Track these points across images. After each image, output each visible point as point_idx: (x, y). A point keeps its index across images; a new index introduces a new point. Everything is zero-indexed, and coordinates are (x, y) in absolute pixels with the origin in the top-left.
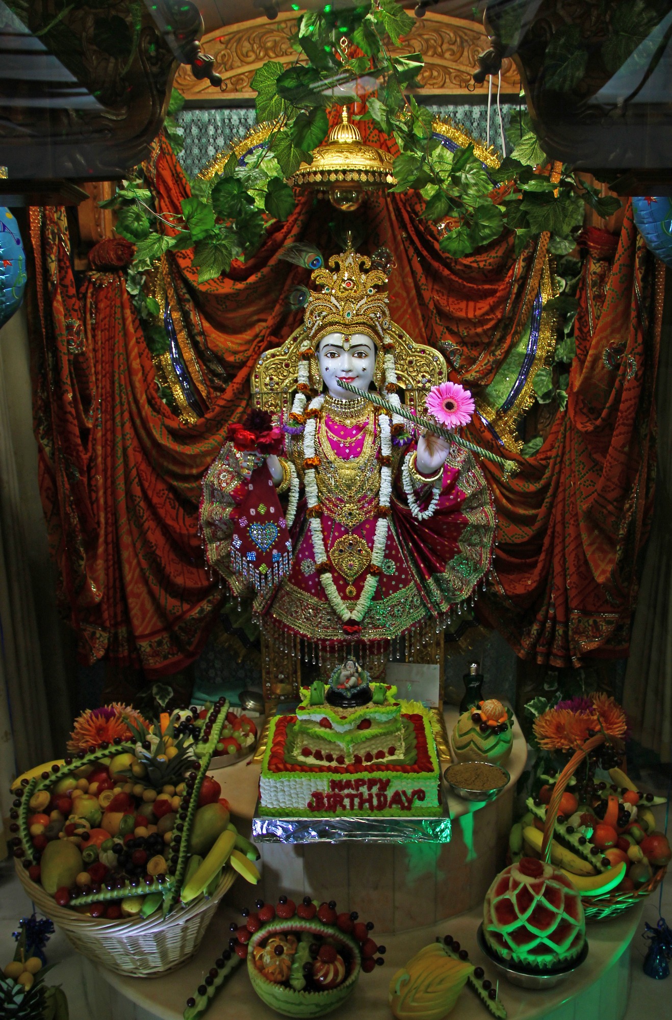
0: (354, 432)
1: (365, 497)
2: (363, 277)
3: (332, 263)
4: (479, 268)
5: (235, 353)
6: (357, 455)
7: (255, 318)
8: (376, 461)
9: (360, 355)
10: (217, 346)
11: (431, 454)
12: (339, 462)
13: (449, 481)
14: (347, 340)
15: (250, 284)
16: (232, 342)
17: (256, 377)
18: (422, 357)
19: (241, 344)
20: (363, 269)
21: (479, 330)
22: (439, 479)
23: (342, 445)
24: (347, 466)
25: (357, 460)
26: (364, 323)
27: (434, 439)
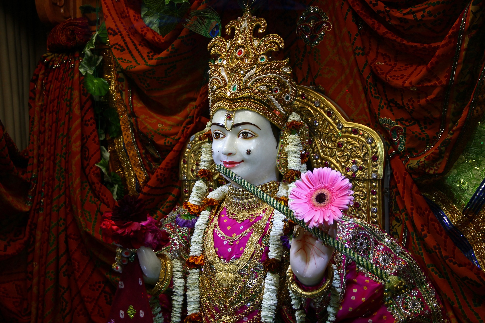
0: (242, 228)
1: (243, 307)
2: (256, 43)
3: (228, 30)
5: (165, 135)
6: (239, 254)
8: (261, 264)
9: (245, 135)
10: (146, 128)
11: (306, 260)
12: (219, 264)
14: (229, 118)
17: (185, 162)
18: (355, 139)
19: (173, 126)
21: (423, 101)
23: (225, 243)
24: (226, 267)
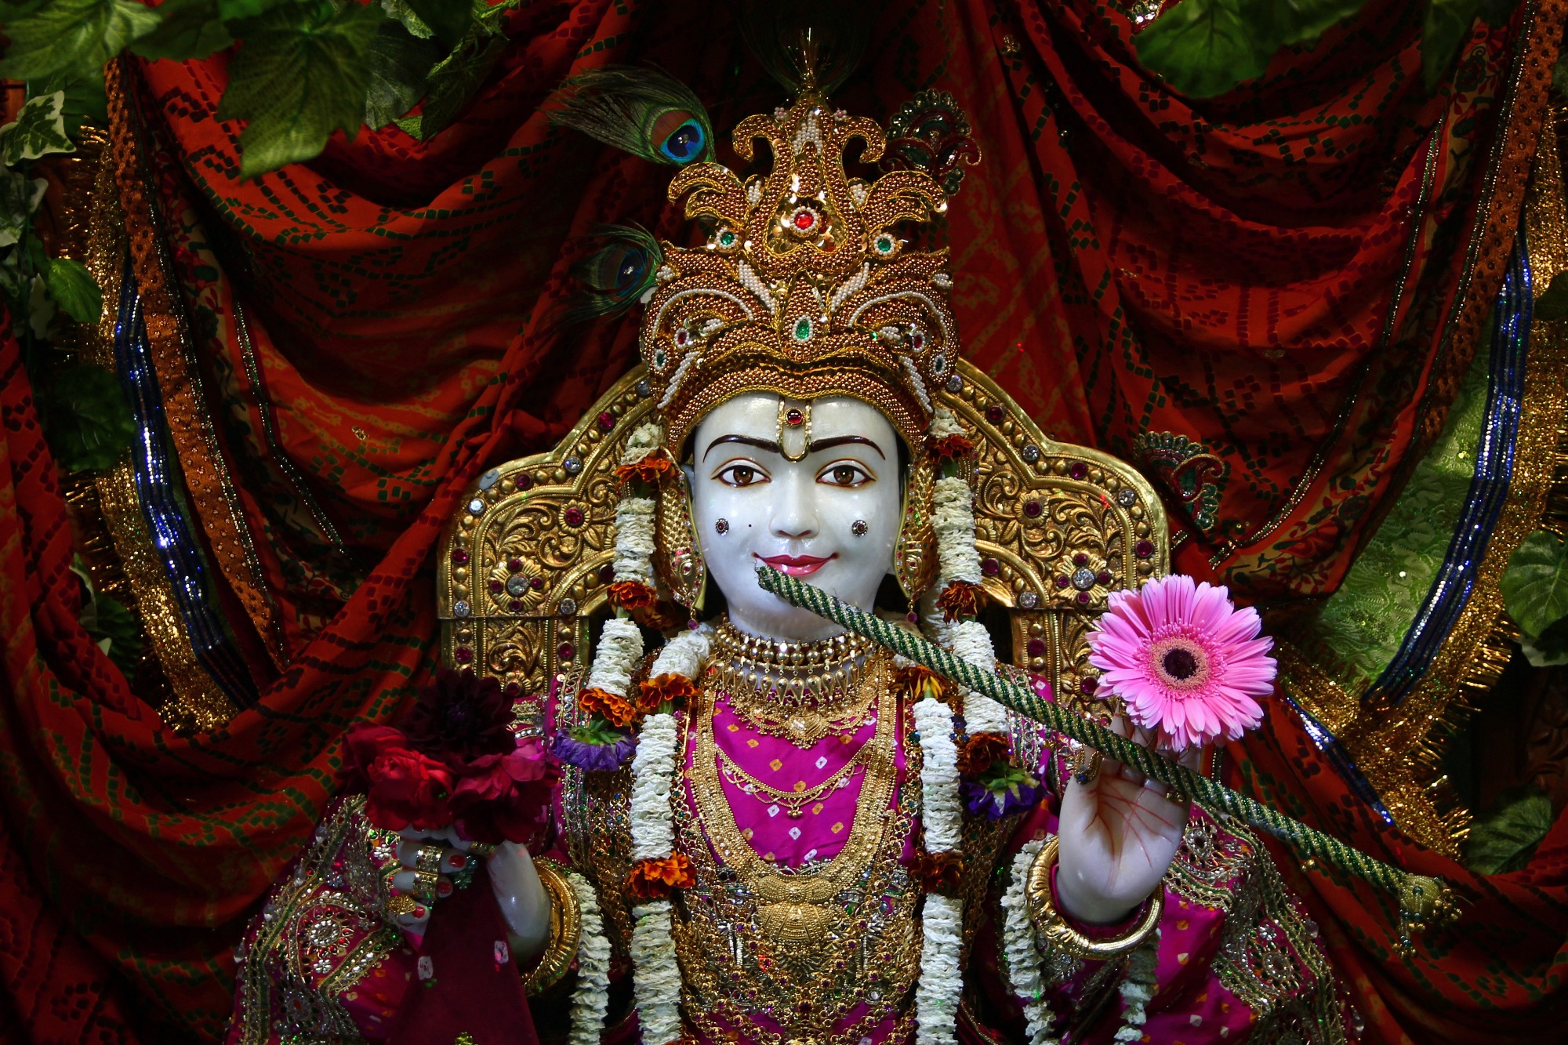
0: (821, 762)
1: (860, 1009)
2: (859, 193)
3: (743, 145)
4: (1289, 162)
5: (382, 468)
6: (832, 848)
7: (460, 342)
8: (901, 872)
9: (845, 477)
10: (315, 440)
11: (1113, 847)
12: (765, 876)
13: (1182, 957)
14: (795, 421)
15: (443, 215)
16: (371, 430)
17: (459, 559)
18: (1076, 491)
19: (405, 439)
20: (856, 166)
21: (1290, 391)
22: (1144, 945)
23: (773, 811)
24: (793, 888)
25: (831, 867)
26: (858, 361)
27: (1121, 788)
